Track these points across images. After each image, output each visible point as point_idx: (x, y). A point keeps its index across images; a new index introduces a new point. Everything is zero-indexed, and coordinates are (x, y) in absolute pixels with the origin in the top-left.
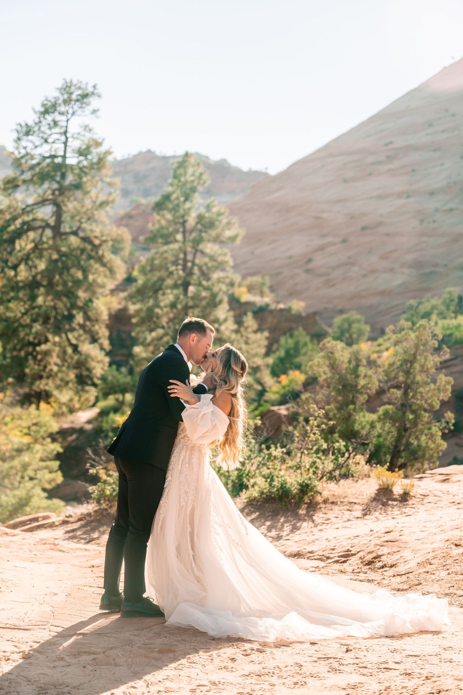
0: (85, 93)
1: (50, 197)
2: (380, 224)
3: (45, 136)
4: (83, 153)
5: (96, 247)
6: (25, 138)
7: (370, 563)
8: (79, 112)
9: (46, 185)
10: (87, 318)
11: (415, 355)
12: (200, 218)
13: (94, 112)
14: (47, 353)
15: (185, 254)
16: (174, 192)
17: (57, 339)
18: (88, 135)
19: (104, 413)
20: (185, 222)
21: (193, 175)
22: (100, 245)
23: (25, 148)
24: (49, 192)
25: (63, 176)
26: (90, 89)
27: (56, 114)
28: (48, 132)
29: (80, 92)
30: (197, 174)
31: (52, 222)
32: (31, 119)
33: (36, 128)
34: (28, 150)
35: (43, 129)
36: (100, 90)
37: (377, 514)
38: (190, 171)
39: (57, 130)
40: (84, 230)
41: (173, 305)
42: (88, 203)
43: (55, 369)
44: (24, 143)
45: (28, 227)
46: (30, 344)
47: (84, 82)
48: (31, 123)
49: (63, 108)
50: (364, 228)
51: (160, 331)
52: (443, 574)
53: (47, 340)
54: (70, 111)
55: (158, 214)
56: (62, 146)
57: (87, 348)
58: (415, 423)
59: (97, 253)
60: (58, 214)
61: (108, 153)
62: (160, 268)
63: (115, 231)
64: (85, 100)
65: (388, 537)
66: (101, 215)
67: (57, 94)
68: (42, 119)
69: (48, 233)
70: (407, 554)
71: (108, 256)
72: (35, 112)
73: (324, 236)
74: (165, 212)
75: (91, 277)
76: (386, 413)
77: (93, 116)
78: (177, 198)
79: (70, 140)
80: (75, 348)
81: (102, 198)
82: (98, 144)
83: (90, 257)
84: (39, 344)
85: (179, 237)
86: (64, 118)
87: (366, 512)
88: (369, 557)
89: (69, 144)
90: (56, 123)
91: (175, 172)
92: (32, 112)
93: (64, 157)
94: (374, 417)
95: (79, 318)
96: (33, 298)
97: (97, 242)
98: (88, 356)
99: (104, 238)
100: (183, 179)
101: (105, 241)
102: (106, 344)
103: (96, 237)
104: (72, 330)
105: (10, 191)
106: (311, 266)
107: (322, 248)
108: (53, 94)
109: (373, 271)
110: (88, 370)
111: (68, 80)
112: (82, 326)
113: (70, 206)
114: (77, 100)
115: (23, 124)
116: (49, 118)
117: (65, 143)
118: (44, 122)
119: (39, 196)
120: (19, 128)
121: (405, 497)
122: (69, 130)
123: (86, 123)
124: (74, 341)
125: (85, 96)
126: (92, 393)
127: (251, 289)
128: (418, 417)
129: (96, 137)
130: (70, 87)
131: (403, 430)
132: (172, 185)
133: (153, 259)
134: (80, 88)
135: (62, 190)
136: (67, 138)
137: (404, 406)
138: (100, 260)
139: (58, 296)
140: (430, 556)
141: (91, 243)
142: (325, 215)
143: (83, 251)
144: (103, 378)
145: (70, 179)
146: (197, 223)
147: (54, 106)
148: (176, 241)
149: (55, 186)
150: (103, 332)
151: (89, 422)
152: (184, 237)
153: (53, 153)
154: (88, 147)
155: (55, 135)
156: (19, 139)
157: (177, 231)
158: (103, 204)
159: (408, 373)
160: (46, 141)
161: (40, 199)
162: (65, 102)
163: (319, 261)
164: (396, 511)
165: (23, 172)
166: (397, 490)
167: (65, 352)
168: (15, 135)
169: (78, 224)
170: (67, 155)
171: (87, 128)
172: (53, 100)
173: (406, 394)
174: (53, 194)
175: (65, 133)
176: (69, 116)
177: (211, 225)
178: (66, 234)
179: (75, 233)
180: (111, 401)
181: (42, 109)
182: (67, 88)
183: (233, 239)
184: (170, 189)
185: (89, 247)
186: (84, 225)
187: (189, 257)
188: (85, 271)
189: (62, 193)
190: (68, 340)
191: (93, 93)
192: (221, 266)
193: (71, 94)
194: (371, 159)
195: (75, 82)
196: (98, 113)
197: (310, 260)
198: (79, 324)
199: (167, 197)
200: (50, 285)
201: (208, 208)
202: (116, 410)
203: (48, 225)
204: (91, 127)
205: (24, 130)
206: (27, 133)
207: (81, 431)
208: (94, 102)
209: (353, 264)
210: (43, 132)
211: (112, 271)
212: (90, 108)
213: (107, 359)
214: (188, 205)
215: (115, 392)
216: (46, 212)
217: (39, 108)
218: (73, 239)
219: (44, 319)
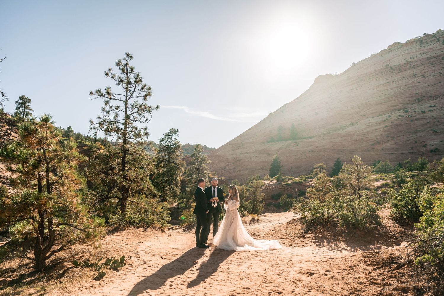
0: (176, 131)
1: (167, 154)
2: (241, 160)
4: (174, 144)
5: (178, 166)
7: (253, 235)
8: (174, 135)
9: (167, 152)
10: (176, 182)
11: (256, 189)
12: (202, 159)
13: (178, 135)
14: (166, 190)
17: (169, 187)
18: (176, 140)
19: (179, 204)
20: (198, 160)
25: (170, 150)
27: (169, 136)
29: (174, 131)
30: (201, 149)
31: (168, 160)
32: (163, 137)
34: (162, 144)
35: (166, 139)
36: (179, 130)
37: (252, 224)
38: (199, 148)
40: (175, 162)
41: (196, 179)
42: (176, 155)
43: (168, 193)
44: (161, 142)
45: (162, 161)
46: (163, 188)
47: (175, 129)
48: (163, 138)
50: (237, 161)
52: (272, 236)
53: (166, 187)
54: (172, 135)
55: (192, 158)
57: (175, 188)
58: (257, 204)
60: (169, 158)
61: (181, 144)
62: (192, 170)
63: (182, 162)
65: (256, 229)
66: (179, 158)
67: (169, 131)
68: (166, 137)
69: (167, 162)
70: (261, 233)
71: (181, 168)
73: (228, 162)
74: (194, 158)
75: (177, 172)
76: (250, 202)
78: (196, 154)
80: (173, 189)
81: (179, 155)
82: (178, 142)
83: (177, 168)
84: (165, 188)
85: (197, 163)
86: (171, 137)
87: (250, 224)
88: (253, 234)
90: (169, 138)
91: (196, 148)
92: (163, 135)
93: (171, 145)
94: (247, 203)
95: (174, 182)
96: (164, 177)
97: (178, 164)
98: (176, 190)
100: (197, 150)
101: (180, 164)
102: (180, 187)
104: (172, 185)
106: (225, 169)
107: (228, 165)
109: (240, 170)
110: (176, 193)
111: (172, 128)
112: (175, 184)
113: (172, 156)
114: (174, 133)
117: (171, 142)
120: (160, 139)
121: (258, 220)
124: (173, 187)
126: (177, 199)
127: (212, 175)
128: (257, 203)
131: (254, 206)
133: (191, 168)
135: (170, 153)
136: (171, 141)
137: (254, 200)
138: (179, 168)
139: (169, 176)
140: (267, 233)
141: (177, 164)
142: (228, 158)
143: (175, 166)
144: (179, 196)
145: (172, 150)
147: (169, 134)
150: (179, 185)
151: (176, 206)
153: (168, 145)
154: (176, 143)
155: (169, 140)
157: (196, 162)
159: (255, 193)
160: (167, 142)
161: (165, 155)
162: (171, 133)
163: (228, 168)
164: (256, 223)
165: (161, 149)
166: (256, 219)
167: (170, 190)
168: (159, 141)
169: (174, 160)
171: (176, 139)
173: (254, 197)
175: (171, 140)
177: (204, 160)
179: (173, 162)
180: (181, 201)
182: (171, 130)
183: (209, 163)
184: (194, 152)
187: (199, 168)
188: (175, 171)
189: (170, 154)
190: (171, 187)
192: (206, 169)
194: (239, 145)
197: (225, 168)
199: (194, 154)
200: (168, 174)
201: (203, 156)
202: (182, 203)
203: (167, 161)
206: (162, 140)
207: (174, 208)
208: (178, 133)
209: (235, 169)
211: (181, 171)
212: (177, 134)
213: (180, 191)
214: (199, 156)
215: (182, 199)
216: (166, 158)
217: (165, 134)
218: (172, 164)
219: (166, 182)
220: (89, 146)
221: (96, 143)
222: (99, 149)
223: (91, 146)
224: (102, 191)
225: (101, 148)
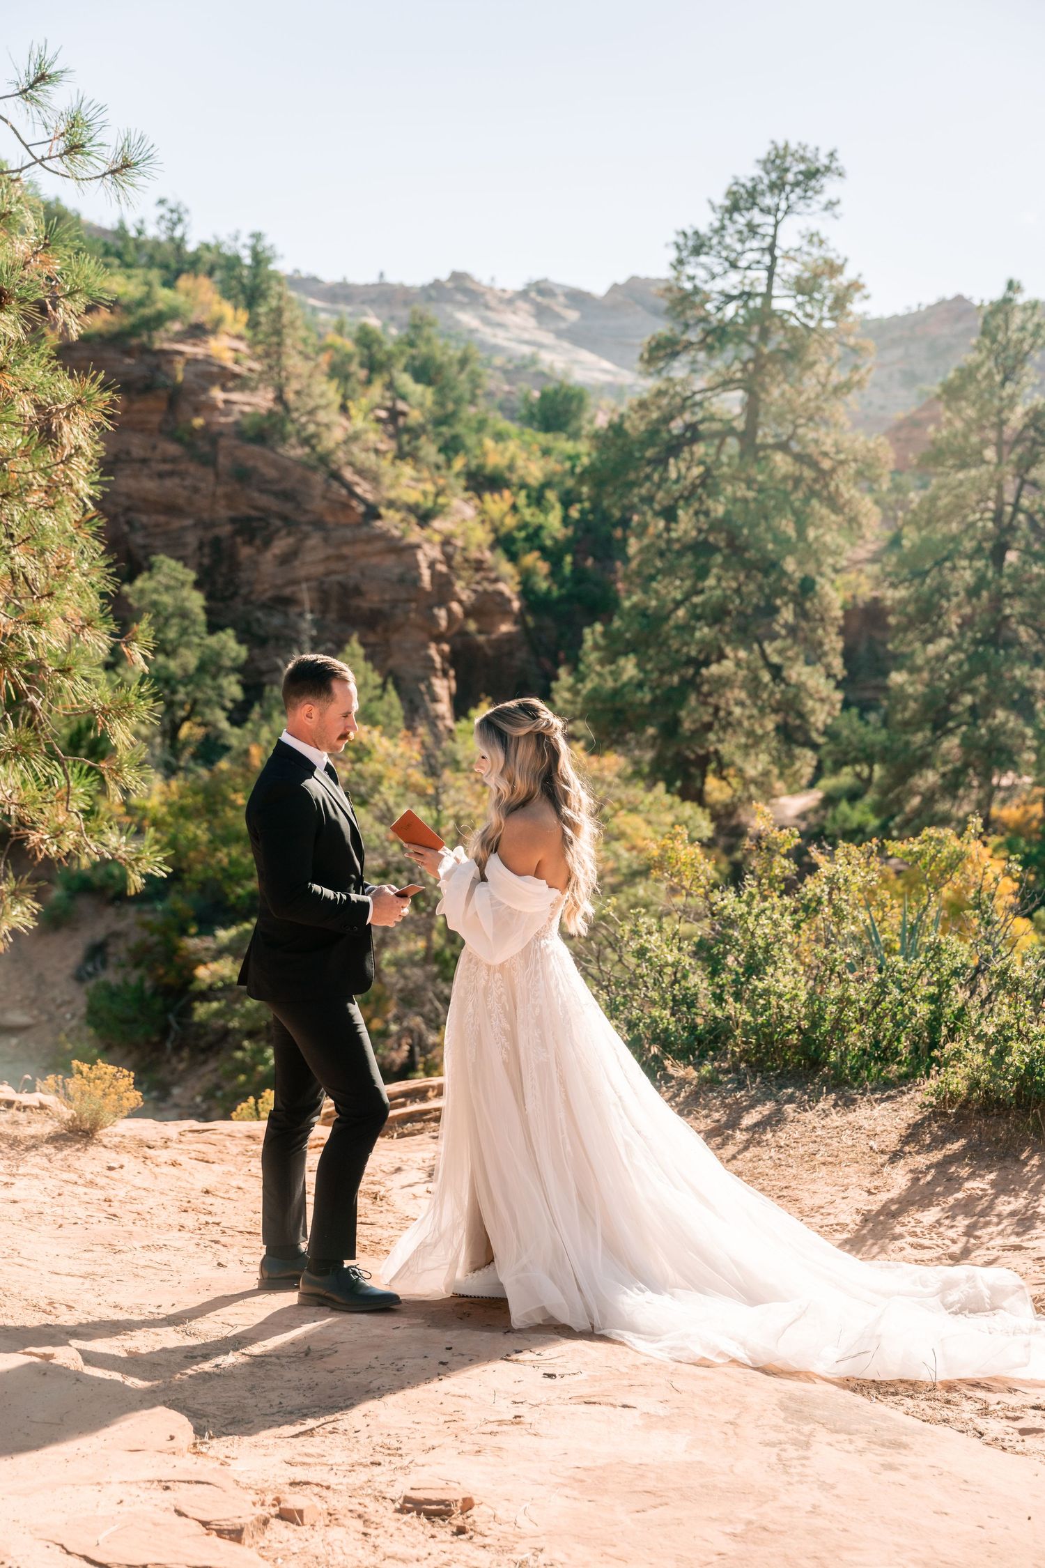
0: (813, 168)
1: (739, 375)
3: (733, 256)
4: (804, 287)
5: (823, 475)
6: (692, 259)
8: (800, 206)
9: (730, 350)
10: (802, 614)
12: (1035, 415)
13: (830, 205)
14: (723, 683)
15: (1000, 488)
16: (982, 364)
17: (742, 654)
18: (816, 252)
19: (829, 801)
20: (1002, 423)
21: (1022, 328)
22: (833, 470)
23: (691, 278)
24: (737, 365)
25: (765, 335)
26: (823, 160)
27: (756, 211)
28: (739, 247)
29: (802, 167)
30: (1030, 326)
31: (740, 425)
32: (705, 221)
33: (715, 241)
34: (698, 282)
35: (728, 240)
36: (843, 161)
38: (1017, 320)
39: (755, 244)
40: (800, 441)
41: (973, 591)
42: (811, 385)
43: (737, 711)
44: (689, 270)
45: (693, 434)
46: (690, 661)
47: (811, 147)
48: (704, 230)
49: (768, 201)
51: (944, 643)
53: (722, 656)
54: (783, 206)
55: (948, 407)
56: (764, 275)
57: (799, 672)
59: (826, 486)
60: (752, 408)
61: (855, 287)
62: (948, 517)
63: (863, 442)
64: (813, 183)
66: (840, 410)
67: (757, 171)
68: (727, 222)
69: (733, 445)
71: (849, 492)
72: (714, 209)
74: (963, 404)
75: (811, 533)
77: (827, 214)
78: (989, 375)
79: (780, 262)
80: (776, 671)
81: (838, 376)
82: (834, 269)
83: (813, 493)
84: (707, 663)
85: (990, 454)
86: (771, 219)
89: (778, 270)
90: (752, 229)
91: (985, 322)
92: (707, 207)
93: (768, 296)
95: (787, 615)
96: (702, 573)
97: (826, 464)
98: (800, 686)
99: (842, 457)
100: (1000, 337)
101: (842, 463)
102: (837, 664)
103: (825, 454)
104: (774, 637)
105: (661, 364)
108: (749, 171)
110: (801, 715)
111: (781, 144)
112: (792, 630)
113: (776, 393)
114: (797, 184)
115: (689, 232)
116: (741, 220)
117: (771, 270)
118: (731, 229)
119: (717, 373)
120: (681, 240)
122: (779, 242)
123: (813, 230)
124: (775, 659)
125: (811, 174)
126: (806, 761)
129: (832, 255)
130: (784, 157)
132: (978, 348)
133: (934, 499)
134: (803, 159)
135: (761, 362)
136: (774, 259)
138: (831, 499)
139: (749, 567)
141: (814, 465)
143: (798, 481)
144: (830, 733)
145: (778, 340)
146: (1026, 427)
147: (753, 194)
148: (984, 462)
149: (747, 353)
150: (834, 643)
151: (802, 817)
152: (999, 454)
153: (747, 289)
154: (816, 276)
155: (751, 253)
156: (681, 262)
157: (985, 443)
158: (840, 390)
160: (734, 265)
161: (719, 379)
162: (773, 186)
165: (687, 326)
167: (756, 679)
168: (673, 255)
169: (790, 429)
170: (775, 292)
171: (814, 238)
172: (749, 185)
174: (744, 370)
175: (771, 249)
176: (780, 215)
178: (764, 447)
179: (783, 447)
180: (845, 778)
181: (727, 203)
182: (777, 161)
184: (973, 357)
185: (808, 473)
186: (801, 431)
187: (1009, 495)
188: (803, 521)
189: (760, 369)
190: (764, 655)
191: (828, 169)
193: (787, 170)
195: (793, 146)
196: (837, 209)
198: (786, 625)
199: (968, 374)
200: (733, 549)
202: (853, 796)
203: (732, 431)
204: (823, 235)
205: (691, 243)
206: (697, 251)
208: (830, 187)
210: (727, 248)
211: (853, 522)
212: (823, 199)
213: (838, 696)
214: (1009, 388)
215: (856, 761)
216: (731, 403)
217: (721, 200)
218: (779, 457)
219: (717, 615)
220: (128, 309)
221: (184, 282)
222: (197, 332)
223: (141, 303)
224: (202, 668)
225: (219, 321)
